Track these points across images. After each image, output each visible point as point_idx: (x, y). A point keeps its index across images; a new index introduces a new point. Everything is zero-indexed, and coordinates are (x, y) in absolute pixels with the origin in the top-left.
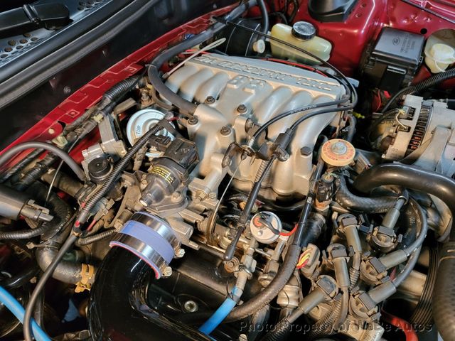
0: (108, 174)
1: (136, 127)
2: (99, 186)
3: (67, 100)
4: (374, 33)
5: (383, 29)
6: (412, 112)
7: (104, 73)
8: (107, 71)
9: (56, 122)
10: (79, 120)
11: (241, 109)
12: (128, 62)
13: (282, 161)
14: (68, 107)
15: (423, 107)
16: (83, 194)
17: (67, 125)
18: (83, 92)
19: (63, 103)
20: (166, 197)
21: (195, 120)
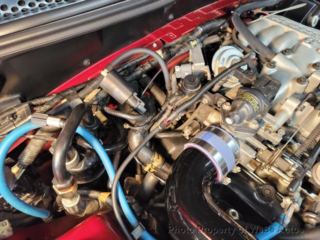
0: (197, 89)
1: (222, 58)
2: (186, 97)
3: (168, 25)
7: (196, 11)
8: (199, 10)
9: (159, 39)
10: (173, 42)
12: (214, 7)
14: (168, 30)
17: (166, 43)
18: (180, 22)
19: (165, 26)
20: (245, 121)
21: (272, 65)
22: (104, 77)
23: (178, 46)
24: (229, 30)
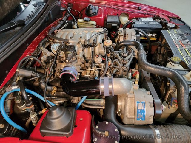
1: (54, 48)
2: (51, 64)
3: (28, 48)
4: (105, 18)
5: (107, 16)
6: (122, 32)
7: (35, 40)
8: (35, 39)
9: (28, 53)
10: (34, 52)
11: (81, 38)
12: (40, 36)
13: (96, 46)
15: (124, 30)
16: (47, 66)
18: (32, 45)
19: (27, 49)
20: (72, 59)
21: (70, 43)
22: (18, 72)
23: (37, 52)
24: (50, 40)
